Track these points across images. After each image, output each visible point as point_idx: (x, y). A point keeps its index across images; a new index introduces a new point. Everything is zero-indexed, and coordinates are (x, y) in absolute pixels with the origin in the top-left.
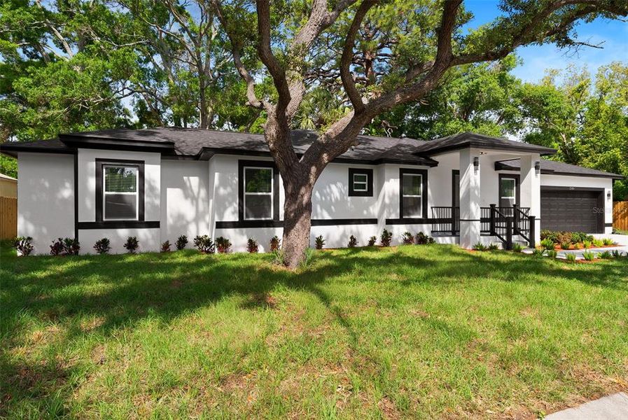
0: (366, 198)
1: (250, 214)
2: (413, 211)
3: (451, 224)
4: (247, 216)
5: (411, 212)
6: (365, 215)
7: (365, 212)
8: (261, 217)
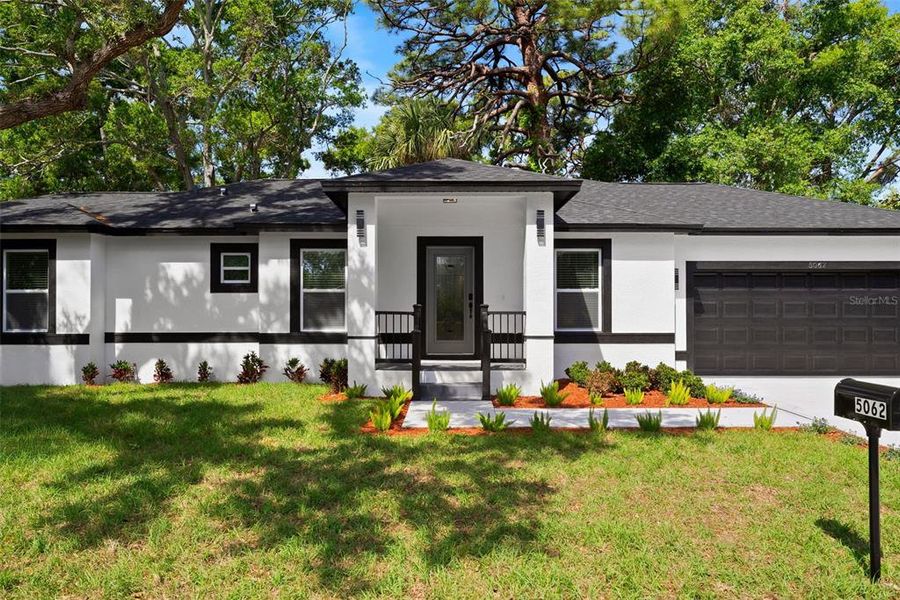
0: (244, 296)
1: (13, 324)
2: (326, 317)
3: (411, 345)
4: (9, 326)
5: (322, 319)
6: (241, 325)
7: (241, 320)
8: (31, 328)
